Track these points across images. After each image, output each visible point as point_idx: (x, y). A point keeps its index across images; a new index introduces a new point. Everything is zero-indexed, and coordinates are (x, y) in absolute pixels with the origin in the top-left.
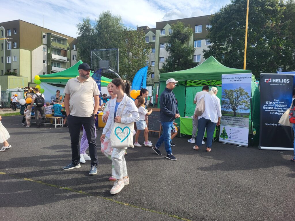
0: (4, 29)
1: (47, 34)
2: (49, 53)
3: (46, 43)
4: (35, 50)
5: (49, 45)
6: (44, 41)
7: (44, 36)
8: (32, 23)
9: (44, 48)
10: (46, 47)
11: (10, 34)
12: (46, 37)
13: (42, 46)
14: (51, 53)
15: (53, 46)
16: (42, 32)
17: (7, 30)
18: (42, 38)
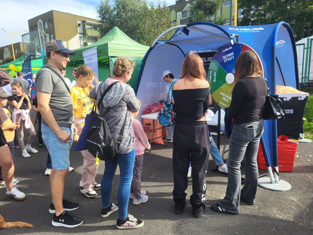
0: (42, 22)
1: (82, 22)
2: (85, 42)
3: (82, 32)
4: (71, 41)
5: (84, 34)
6: (80, 29)
7: (79, 25)
8: (65, 12)
9: (80, 37)
10: (82, 36)
11: (46, 27)
12: (81, 26)
13: (78, 35)
14: (87, 42)
15: (89, 34)
16: (77, 20)
17: (44, 22)
18: (77, 27)
